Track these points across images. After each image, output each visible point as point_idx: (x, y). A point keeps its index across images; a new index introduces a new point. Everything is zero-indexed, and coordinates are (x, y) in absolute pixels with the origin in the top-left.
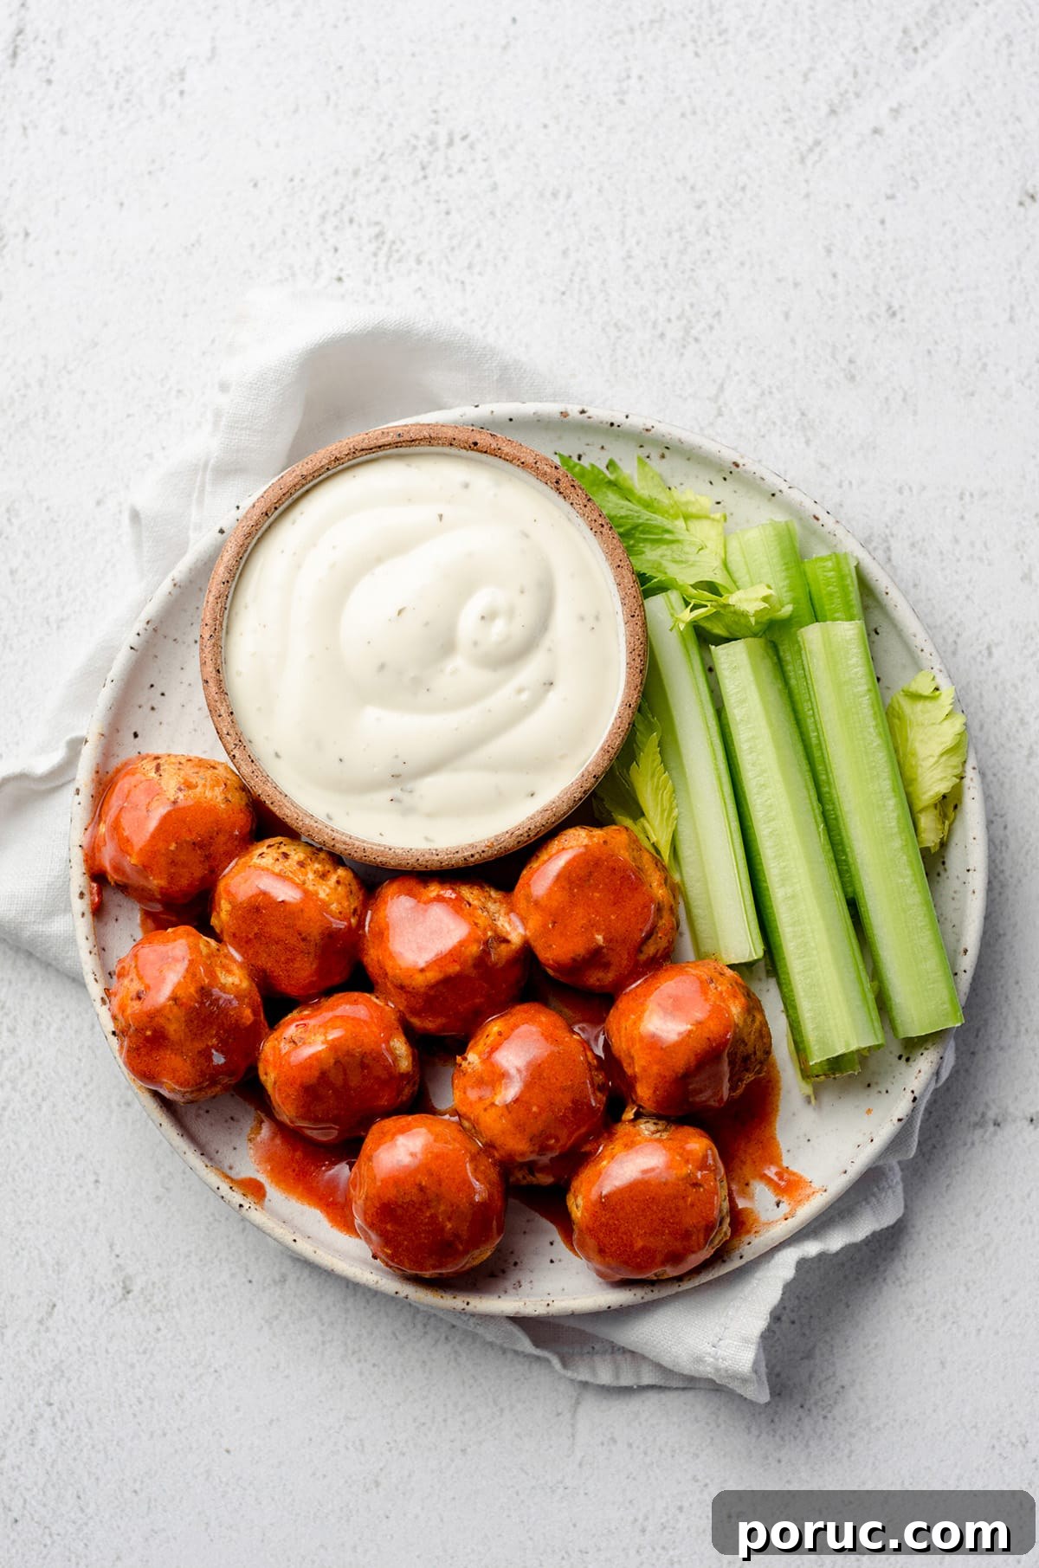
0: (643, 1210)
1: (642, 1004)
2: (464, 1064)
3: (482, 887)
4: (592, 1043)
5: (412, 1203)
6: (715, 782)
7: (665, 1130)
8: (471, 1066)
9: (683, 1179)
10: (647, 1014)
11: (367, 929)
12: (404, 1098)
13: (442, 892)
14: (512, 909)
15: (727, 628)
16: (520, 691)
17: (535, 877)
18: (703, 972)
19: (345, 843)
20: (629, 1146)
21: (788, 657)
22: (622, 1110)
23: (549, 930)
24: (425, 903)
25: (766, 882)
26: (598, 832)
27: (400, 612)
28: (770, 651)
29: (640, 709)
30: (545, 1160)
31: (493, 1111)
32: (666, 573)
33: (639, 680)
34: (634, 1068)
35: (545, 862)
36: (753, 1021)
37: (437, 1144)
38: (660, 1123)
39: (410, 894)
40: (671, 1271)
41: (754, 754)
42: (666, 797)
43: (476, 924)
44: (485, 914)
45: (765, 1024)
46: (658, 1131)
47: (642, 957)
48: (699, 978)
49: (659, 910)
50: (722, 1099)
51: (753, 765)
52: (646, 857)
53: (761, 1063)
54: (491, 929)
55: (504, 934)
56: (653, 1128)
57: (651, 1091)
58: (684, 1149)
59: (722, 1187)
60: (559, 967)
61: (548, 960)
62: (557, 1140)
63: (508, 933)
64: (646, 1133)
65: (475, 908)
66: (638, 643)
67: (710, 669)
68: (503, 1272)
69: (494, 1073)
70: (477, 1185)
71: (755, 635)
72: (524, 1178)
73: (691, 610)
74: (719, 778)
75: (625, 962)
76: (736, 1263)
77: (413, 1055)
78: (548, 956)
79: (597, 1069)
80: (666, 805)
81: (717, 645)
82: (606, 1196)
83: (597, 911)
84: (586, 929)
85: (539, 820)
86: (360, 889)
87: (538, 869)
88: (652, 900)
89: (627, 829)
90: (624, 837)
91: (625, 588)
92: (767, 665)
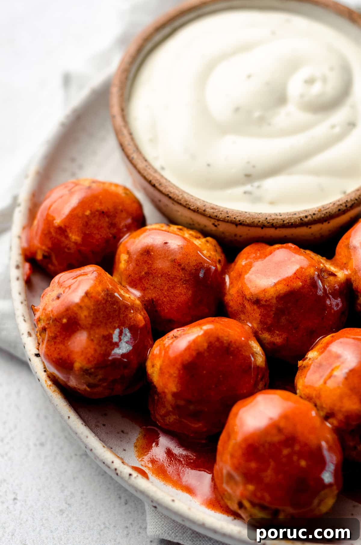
2: (305, 362)
8: (312, 359)
16: (333, 127)
27: (249, 77)
54: (323, 264)
55: (331, 271)
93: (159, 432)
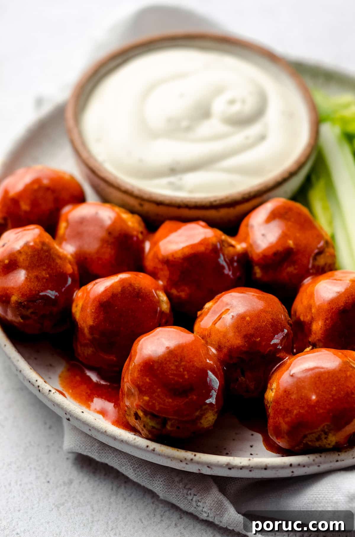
16: (247, 138)
55: (231, 244)
83: (289, 230)
84: (283, 237)
93: (83, 368)
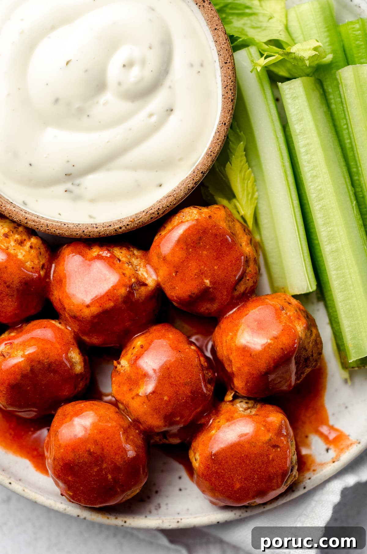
0: (240, 464)
1: (237, 325)
2: (119, 367)
3: (128, 248)
4: (204, 348)
5: (85, 463)
6: (283, 174)
7: (253, 407)
8: (123, 368)
9: (266, 443)
10: (240, 331)
11: (52, 278)
12: (80, 389)
13: (101, 253)
14: (148, 262)
15: (289, 71)
16: (151, 115)
17: (163, 242)
18: (277, 302)
19: (34, 221)
20: (230, 419)
21: (330, 90)
22: (224, 394)
23: (173, 277)
24: (90, 260)
25: (317, 239)
26: (205, 210)
27: (67, 63)
28: (318, 86)
29: (231, 127)
30: (175, 429)
31: (138, 400)
32: (247, 35)
33: (231, 106)
34: (232, 369)
35: (170, 231)
36: (311, 334)
37: (100, 423)
38: (250, 402)
39: (80, 253)
40: (258, 501)
41: (309, 155)
42: (250, 185)
43: (124, 274)
44: (130, 267)
45: (318, 335)
46: (249, 408)
47: (236, 293)
48: (274, 306)
49: (247, 261)
50: (290, 384)
51: (308, 162)
52: (238, 225)
53: (316, 361)
54: (134, 277)
55: (143, 280)
56: (245, 406)
57: (244, 384)
58: (266, 422)
59: (291, 445)
60: (181, 301)
61: (173, 297)
62: (182, 417)
63: (146, 279)
64: (241, 409)
65: (123, 263)
66: (229, 81)
67: (277, 100)
68: (149, 497)
69: (138, 373)
70: (128, 447)
71: (308, 75)
72: (160, 440)
73: (265, 58)
74: (285, 172)
75: (225, 297)
76: (301, 492)
77: (85, 361)
78: (173, 294)
79: (208, 368)
80: (250, 190)
81: (282, 82)
82: (215, 455)
83: (205, 264)
84: (198, 276)
85: (165, 203)
86: (47, 251)
87: (165, 236)
88: (242, 254)
89: (224, 207)
90: (222, 213)
91: (220, 44)
92: (316, 96)
